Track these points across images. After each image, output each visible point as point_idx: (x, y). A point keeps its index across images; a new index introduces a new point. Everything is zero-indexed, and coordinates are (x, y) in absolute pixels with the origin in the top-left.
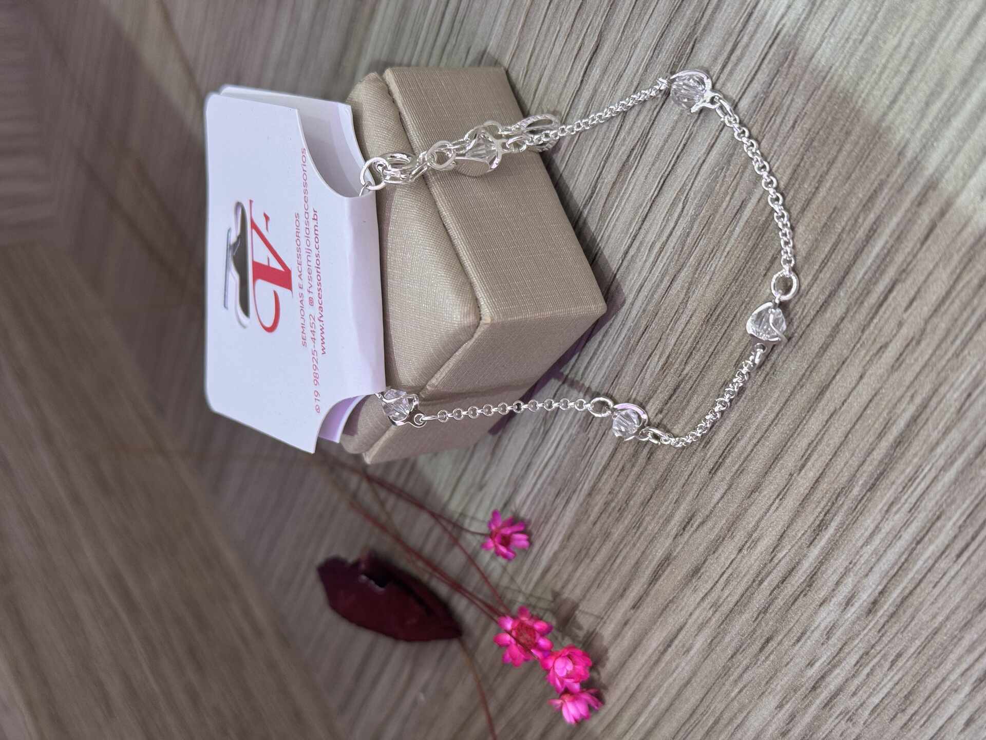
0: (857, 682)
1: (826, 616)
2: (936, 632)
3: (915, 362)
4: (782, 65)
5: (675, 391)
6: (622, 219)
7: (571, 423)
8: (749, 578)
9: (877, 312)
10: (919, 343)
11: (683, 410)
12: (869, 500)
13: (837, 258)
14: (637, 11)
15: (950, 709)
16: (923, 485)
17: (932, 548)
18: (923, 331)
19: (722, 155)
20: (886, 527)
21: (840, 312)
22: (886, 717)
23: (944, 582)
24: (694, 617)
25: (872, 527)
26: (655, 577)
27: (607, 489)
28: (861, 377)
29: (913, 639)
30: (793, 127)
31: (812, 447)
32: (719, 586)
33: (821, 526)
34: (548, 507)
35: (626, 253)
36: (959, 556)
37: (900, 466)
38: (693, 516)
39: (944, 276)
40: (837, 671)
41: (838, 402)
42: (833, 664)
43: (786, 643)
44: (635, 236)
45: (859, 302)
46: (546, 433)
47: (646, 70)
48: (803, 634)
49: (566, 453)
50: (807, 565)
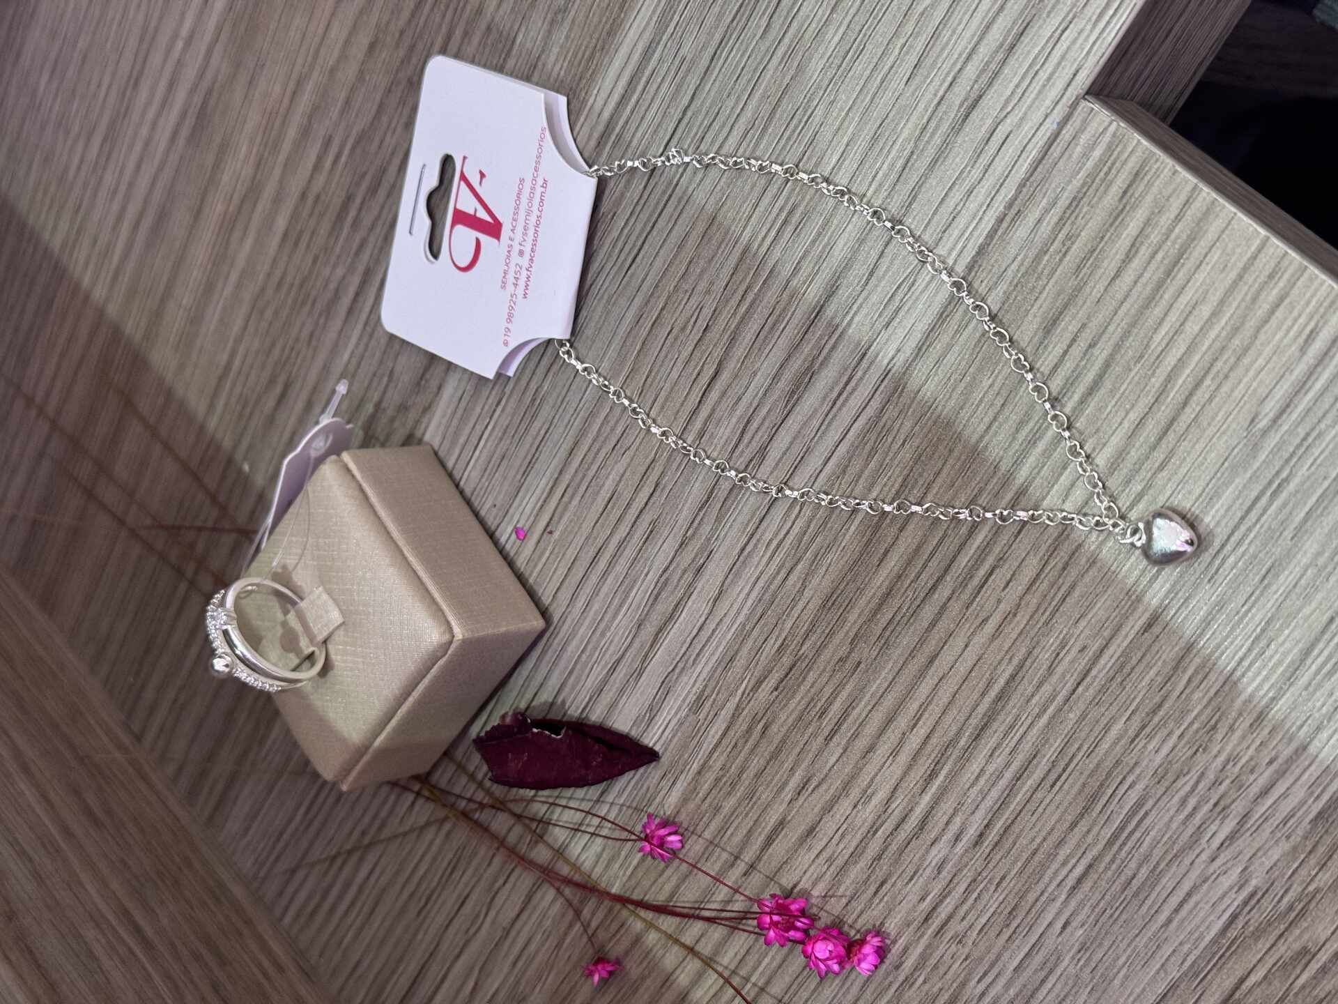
0: (965, 907)
1: (936, 855)
2: (1034, 854)
3: (1012, 631)
4: (892, 395)
5: (791, 669)
6: (740, 519)
7: (680, 708)
8: (864, 829)
9: (979, 592)
10: (1015, 615)
11: (799, 686)
12: (975, 748)
13: (943, 550)
14: (757, 345)
15: (1049, 917)
16: (1021, 731)
17: (1029, 783)
18: (1019, 605)
19: (838, 466)
20: (991, 769)
21: (947, 593)
22: (992, 934)
23: (1040, 810)
24: (808, 874)
25: (978, 771)
26: (769, 841)
27: (719, 765)
28: (966, 646)
29: (1015, 862)
30: (903, 444)
31: (923, 708)
32: (834, 841)
33: (932, 775)
34: (651, 791)
35: (743, 550)
36: (1052, 786)
37: (1001, 718)
38: (808, 780)
39: (1035, 562)
40: (948, 900)
41: (947, 669)
42: (943, 897)
43: (899, 884)
44: (752, 535)
45: (963, 584)
46: (651, 720)
47: (765, 395)
48: (915, 873)
49: (673, 736)
50: (919, 812)
